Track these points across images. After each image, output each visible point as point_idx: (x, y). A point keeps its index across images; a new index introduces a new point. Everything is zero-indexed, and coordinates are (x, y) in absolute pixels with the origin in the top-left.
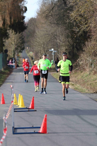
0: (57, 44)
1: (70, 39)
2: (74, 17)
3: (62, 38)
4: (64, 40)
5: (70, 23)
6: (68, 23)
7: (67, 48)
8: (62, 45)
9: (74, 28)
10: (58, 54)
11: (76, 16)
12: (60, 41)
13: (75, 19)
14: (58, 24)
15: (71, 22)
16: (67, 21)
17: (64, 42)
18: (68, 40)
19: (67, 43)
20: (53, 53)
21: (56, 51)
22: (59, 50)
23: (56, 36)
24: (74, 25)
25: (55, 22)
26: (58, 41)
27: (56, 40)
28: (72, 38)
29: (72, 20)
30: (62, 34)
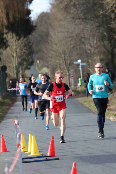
0: (86, 53)
1: (106, 43)
2: (111, 5)
3: (94, 41)
4: (96, 44)
5: (104, 16)
6: (101, 16)
7: (102, 56)
8: (94, 53)
9: (112, 23)
10: (89, 67)
11: (114, 4)
12: (91, 46)
13: (113, 9)
14: (85, 19)
15: (107, 13)
16: (99, 12)
17: (97, 48)
18: (102, 43)
19: (103, 49)
20: (80, 67)
21: (85, 64)
22: (90, 61)
23: (83, 40)
24: (111, 18)
25: (81, 15)
26: (88, 47)
27: (85, 45)
28: (110, 39)
29: (107, 11)
30: (93, 36)
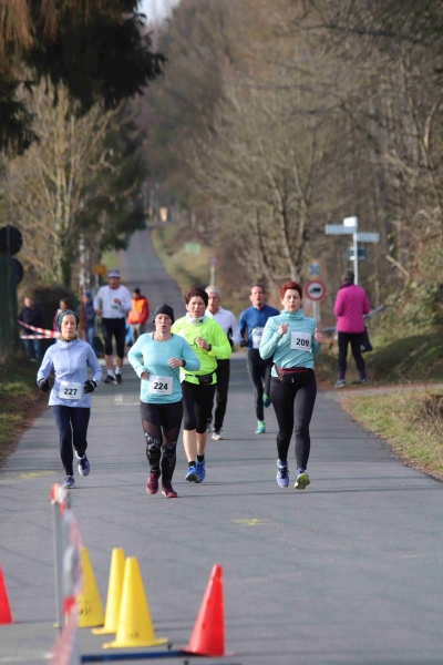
0: (383, 186)
3: (420, 137)
4: (430, 149)
8: (419, 190)
10: (393, 254)
12: (407, 159)
14: (387, 36)
17: (433, 169)
20: (354, 248)
21: (373, 237)
22: (398, 224)
23: (372, 127)
25: (368, 20)
26: (392, 159)
27: (378, 152)
30: (421, 113)
